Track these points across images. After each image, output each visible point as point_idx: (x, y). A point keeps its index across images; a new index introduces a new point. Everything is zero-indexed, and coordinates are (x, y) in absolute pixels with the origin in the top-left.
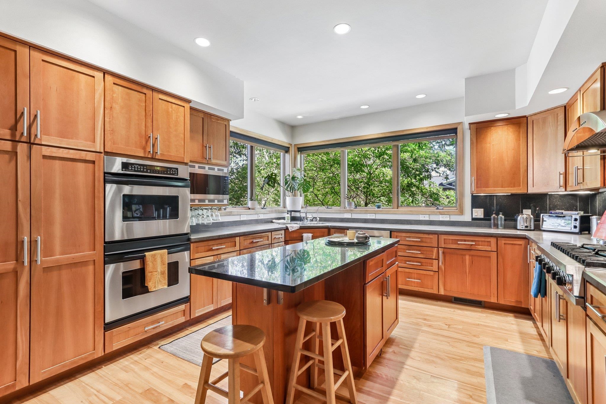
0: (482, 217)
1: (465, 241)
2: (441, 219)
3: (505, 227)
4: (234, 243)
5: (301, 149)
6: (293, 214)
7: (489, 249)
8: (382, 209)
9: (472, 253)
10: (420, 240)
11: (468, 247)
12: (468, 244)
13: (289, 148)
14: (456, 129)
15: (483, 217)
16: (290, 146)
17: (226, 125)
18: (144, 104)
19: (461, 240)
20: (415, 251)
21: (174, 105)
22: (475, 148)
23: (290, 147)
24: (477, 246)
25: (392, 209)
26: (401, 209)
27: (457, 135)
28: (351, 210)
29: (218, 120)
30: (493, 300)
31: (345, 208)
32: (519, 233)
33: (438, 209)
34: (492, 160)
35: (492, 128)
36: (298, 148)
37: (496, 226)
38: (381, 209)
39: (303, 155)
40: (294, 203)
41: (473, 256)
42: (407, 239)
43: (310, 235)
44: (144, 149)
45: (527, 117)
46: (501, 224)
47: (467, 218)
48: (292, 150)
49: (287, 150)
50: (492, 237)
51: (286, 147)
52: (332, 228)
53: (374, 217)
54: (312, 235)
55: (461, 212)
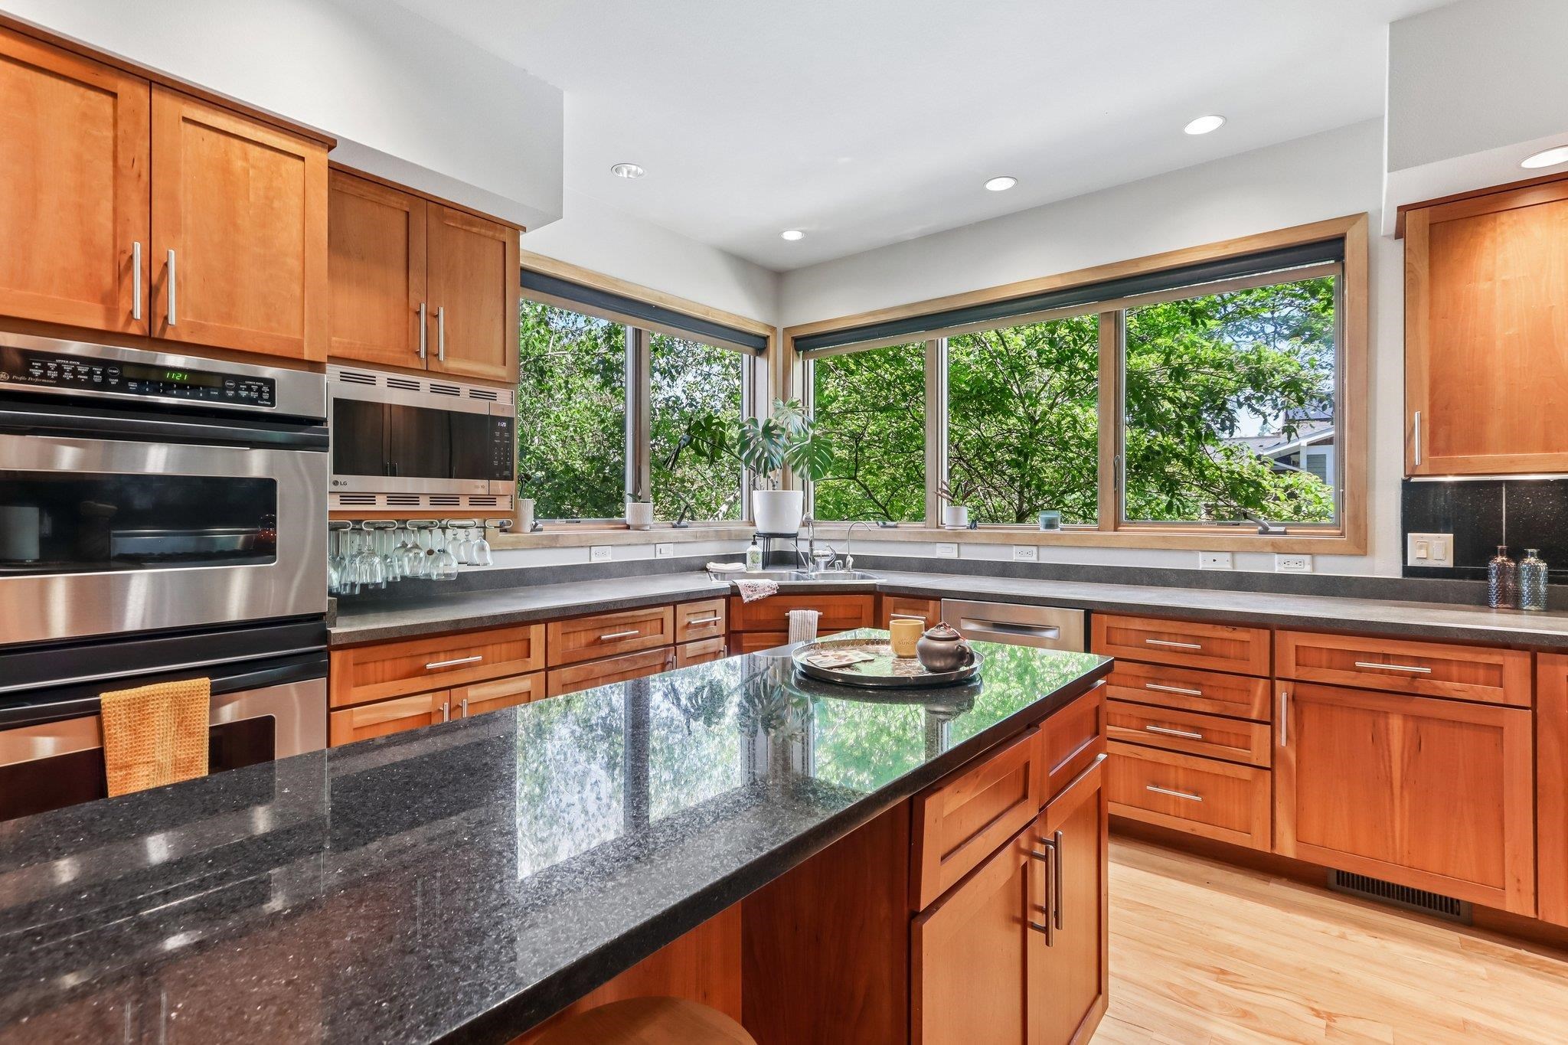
0: (1448, 563)
1: (1386, 658)
2: (1278, 570)
3: (1553, 605)
4: (525, 644)
5: (804, 343)
6: (777, 545)
7: (1494, 694)
8: (1062, 529)
9: (1419, 706)
10: (1199, 647)
11: (1401, 684)
12: (1401, 674)
13: (765, 339)
14: (1341, 239)
15: (1451, 565)
16: (767, 333)
17: (504, 243)
18: (110, 134)
19: (1371, 656)
20: (1180, 685)
21: (256, 151)
22: (1424, 301)
23: (768, 337)
24: (1439, 683)
25: (1098, 530)
26: (1130, 532)
27: (1343, 264)
28: (959, 535)
29: (471, 224)
30: (1517, 904)
31: (938, 527)
33: (1265, 532)
34: (1499, 344)
35: (1504, 217)
36: (796, 340)
37: (1512, 601)
38: (1057, 531)
39: (811, 360)
40: (775, 507)
41: (1419, 718)
42: (1148, 641)
43: (813, 615)
44: (110, 301)
46: (1537, 594)
47: (1385, 565)
48: (778, 346)
49: (760, 345)
50: (1508, 647)
51: (756, 336)
52: (888, 595)
53: (1033, 559)
54: (820, 618)
55: (1361, 545)
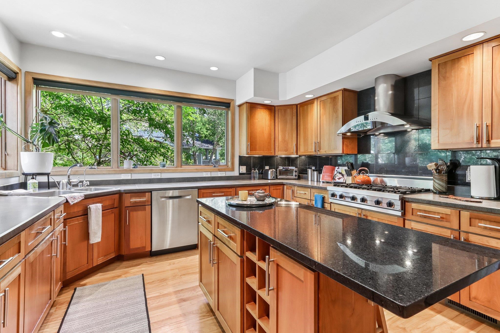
0: (245, 172)
2: (219, 175)
3: (259, 179)
4: (19, 243)
5: (40, 82)
8: (167, 167)
10: (224, 194)
13: (16, 73)
14: (229, 104)
23: (18, 73)
25: (176, 167)
27: (229, 109)
28: (131, 170)
32: (269, 181)
33: (215, 167)
34: (258, 131)
36: (34, 79)
37: (254, 178)
38: (165, 168)
39: (40, 91)
42: (213, 194)
43: (99, 206)
45: (275, 107)
46: (257, 176)
47: (236, 173)
48: (21, 78)
49: (12, 76)
51: (12, 70)
52: (126, 193)
53: (159, 177)
54: (103, 207)
55: (233, 169)
